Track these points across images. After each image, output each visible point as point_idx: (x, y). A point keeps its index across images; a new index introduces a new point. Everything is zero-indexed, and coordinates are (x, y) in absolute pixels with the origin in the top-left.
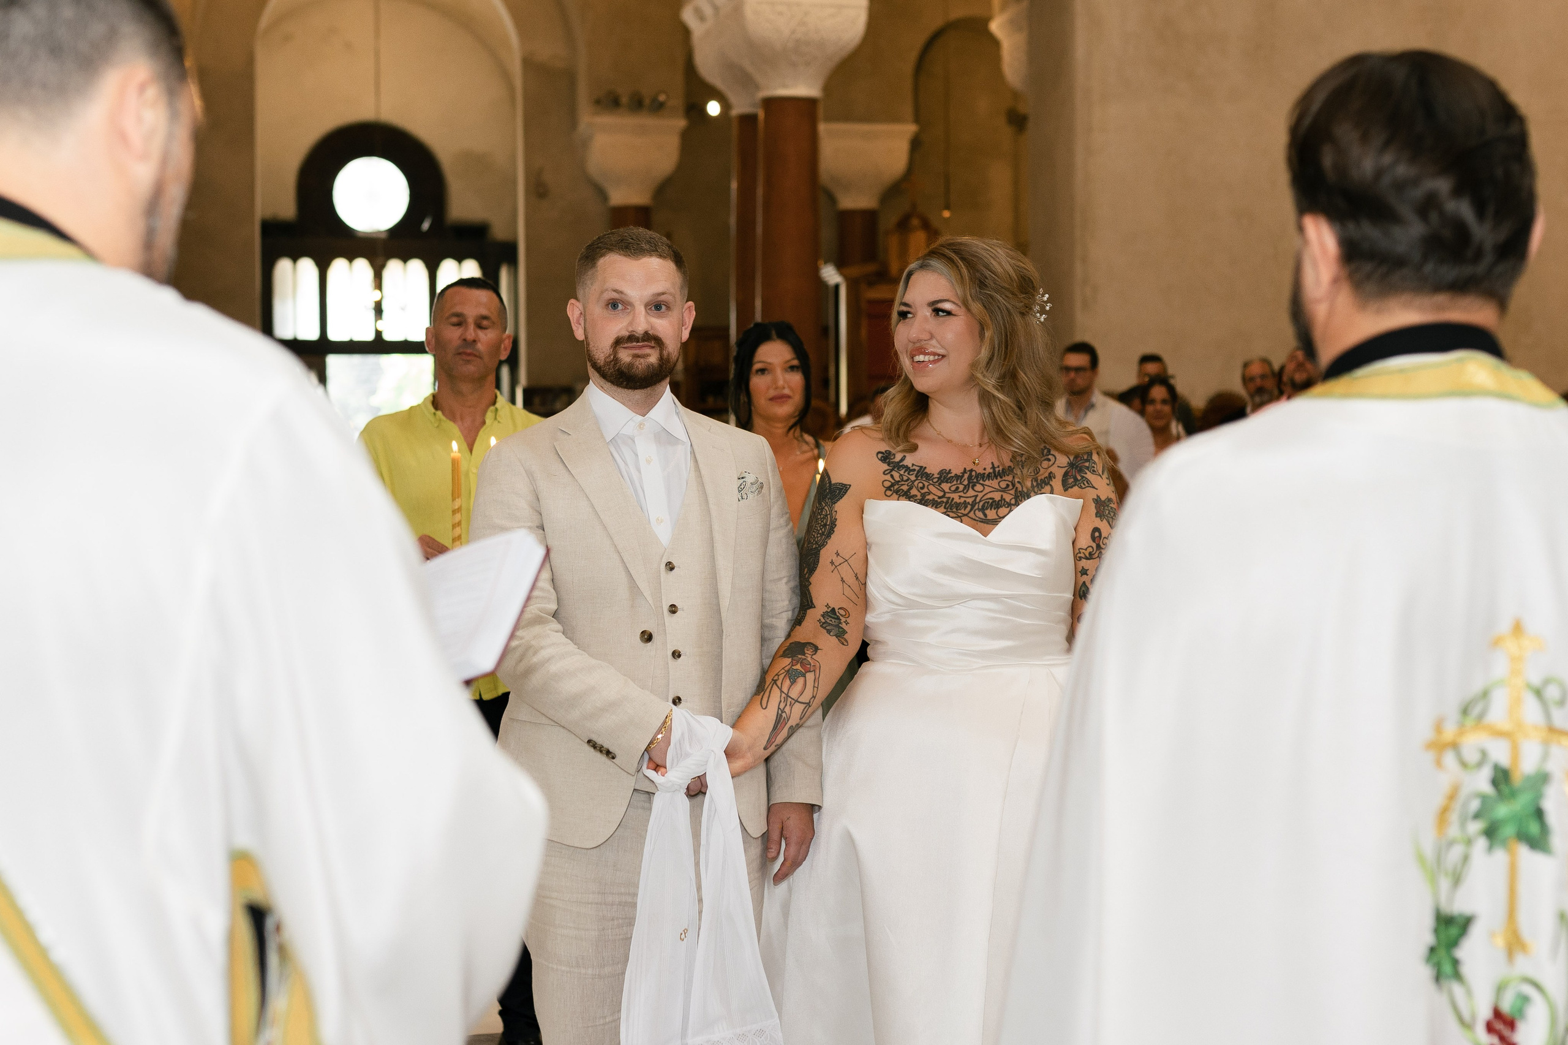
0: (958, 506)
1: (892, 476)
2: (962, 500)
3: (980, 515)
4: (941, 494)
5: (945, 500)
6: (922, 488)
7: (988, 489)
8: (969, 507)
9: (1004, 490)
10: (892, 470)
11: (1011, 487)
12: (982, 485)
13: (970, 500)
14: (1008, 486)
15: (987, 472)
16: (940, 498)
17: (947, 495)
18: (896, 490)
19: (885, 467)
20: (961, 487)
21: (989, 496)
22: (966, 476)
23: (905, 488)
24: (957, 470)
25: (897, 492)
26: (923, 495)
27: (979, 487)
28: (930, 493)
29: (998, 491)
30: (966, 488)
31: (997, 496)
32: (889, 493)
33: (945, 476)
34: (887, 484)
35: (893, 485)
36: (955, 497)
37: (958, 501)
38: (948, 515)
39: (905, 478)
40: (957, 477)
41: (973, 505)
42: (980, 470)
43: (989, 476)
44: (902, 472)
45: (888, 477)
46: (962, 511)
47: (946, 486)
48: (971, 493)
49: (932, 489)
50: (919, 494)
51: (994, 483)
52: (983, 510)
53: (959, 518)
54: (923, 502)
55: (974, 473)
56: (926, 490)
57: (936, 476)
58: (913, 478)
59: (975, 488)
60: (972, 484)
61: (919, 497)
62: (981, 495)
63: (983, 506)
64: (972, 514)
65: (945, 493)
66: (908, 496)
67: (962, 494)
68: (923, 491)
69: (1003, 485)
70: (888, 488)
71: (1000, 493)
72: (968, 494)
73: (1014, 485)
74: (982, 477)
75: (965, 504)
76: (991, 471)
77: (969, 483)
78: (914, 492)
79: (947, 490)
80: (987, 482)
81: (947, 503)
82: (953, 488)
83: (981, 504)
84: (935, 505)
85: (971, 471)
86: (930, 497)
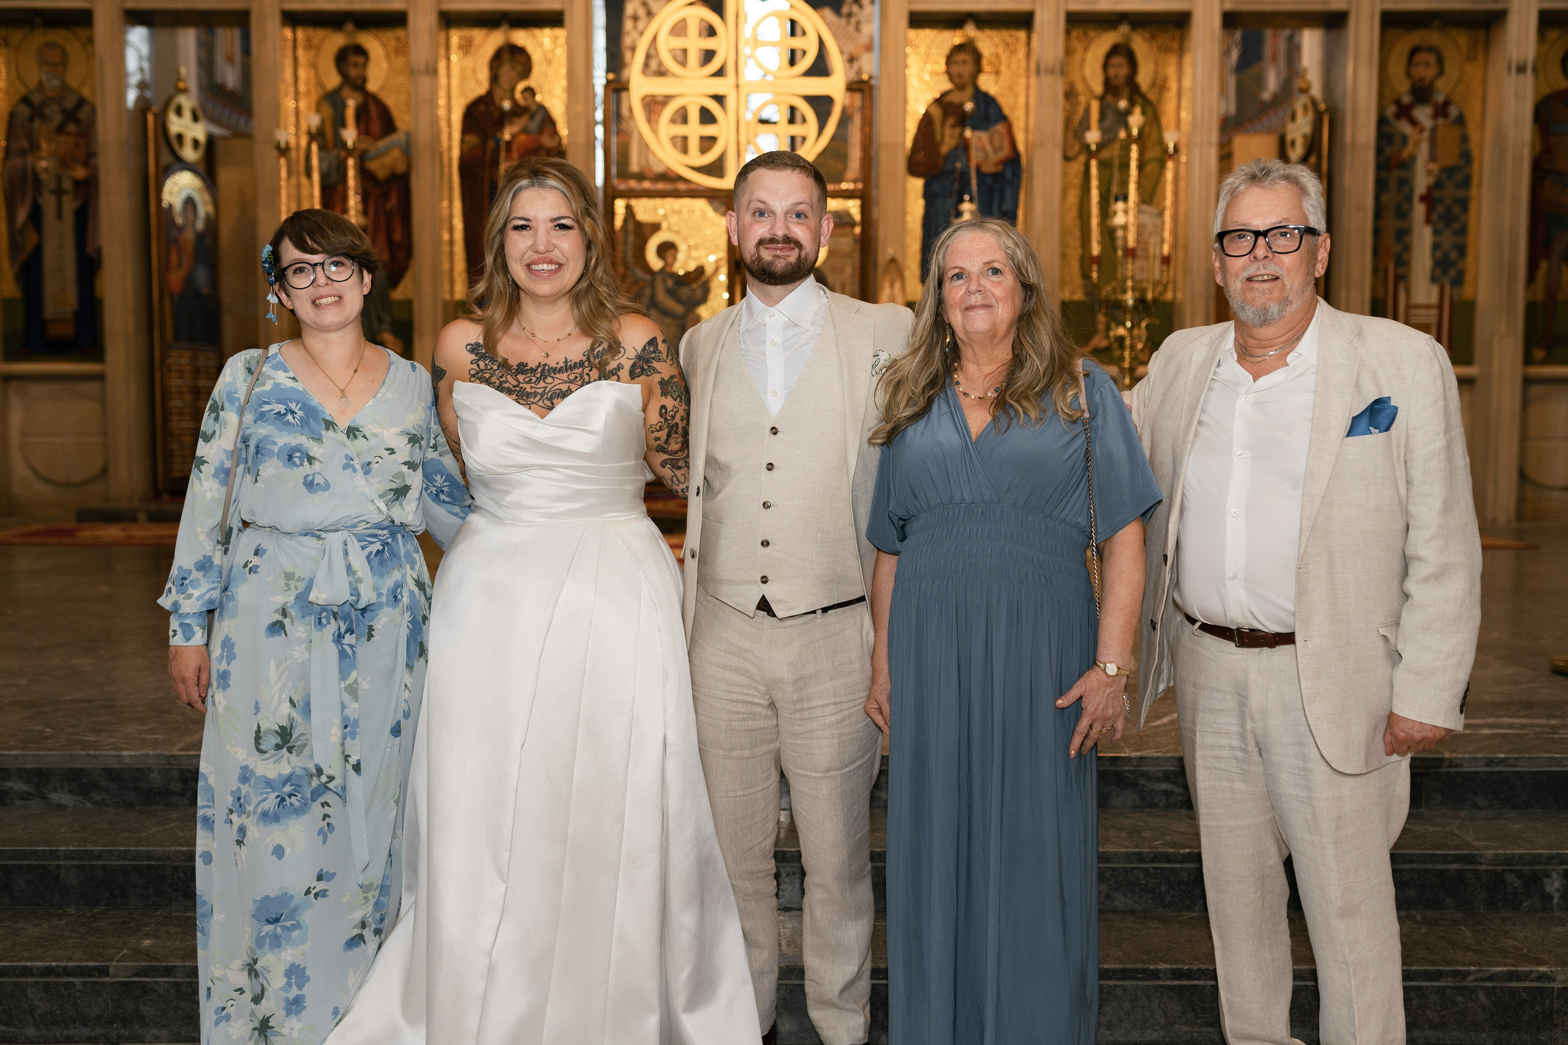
0: (528, 395)
1: (478, 365)
2: (533, 390)
3: (548, 403)
4: (515, 383)
5: (518, 389)
6: (501, 377)
7: (557, 381)
8: (539, 397)
9: (571, 382)
10: (478, 360)
11: (579, 378)
12: (553, 378)
13: (540, 391)
14: (576, 377)
15: (559, 366)
16: (514, 386)
17: (521, 385)
18: (478, 377)
19: (473, 357)
20: (534, 379)
21: (557, 387)
22: (540, 369)
23: (487, 375)
24: (532, 364)
25: (479, 379)
26: (501, 383)
27: (549, 380)
28: (506, 382)
29: (566, 382)
30: (538, 380)
31: (564, 387)
32: (473, 379)
33: (522, 368)
34: (473, 372)
35: (477, 373)
36: (528, 387)
37: (529, 391)
38: (519, 402)
39: (489, 367)
40: (533, 370)
41: (542, 395)
42: (554, 365)
43: (560, 371)
44: (487, 362)
45: (475, 366)
46: (532, 400)
47: (521, 377)
48: (542, 384)
49: (509, 378)
50: (497, 382)
51: (564, 376)
52: (551, 399)
53: (529, 405)
54: (500, 388)
55: (547, 367)
56: (504, 379)
57: (515, 367)
58: (495, 367)
59: (546, 381)
60: (543, 377)
61: (497, 384)
62: (550, 386)
63: (551, 396)
64: (540, 403)
65: (519, 382)
66: (488, 382)
67: (533, 385)
68: (501, 380)
69: (572, 377)
70: (473, 376)
71: (568, 385)
72: (538, 386)
73: (582, 377)
74: (554, 370)
75: (536, 394)
76: (563, 365)
77: (541, 375)
78: (493, 379)
79: (521, 380)
80: (558, 376)
81: (519, 391)
82: (527, 380)
83: (550, 394)
84: (509, 392)
85: (545, 365)
86: (506, 385)
